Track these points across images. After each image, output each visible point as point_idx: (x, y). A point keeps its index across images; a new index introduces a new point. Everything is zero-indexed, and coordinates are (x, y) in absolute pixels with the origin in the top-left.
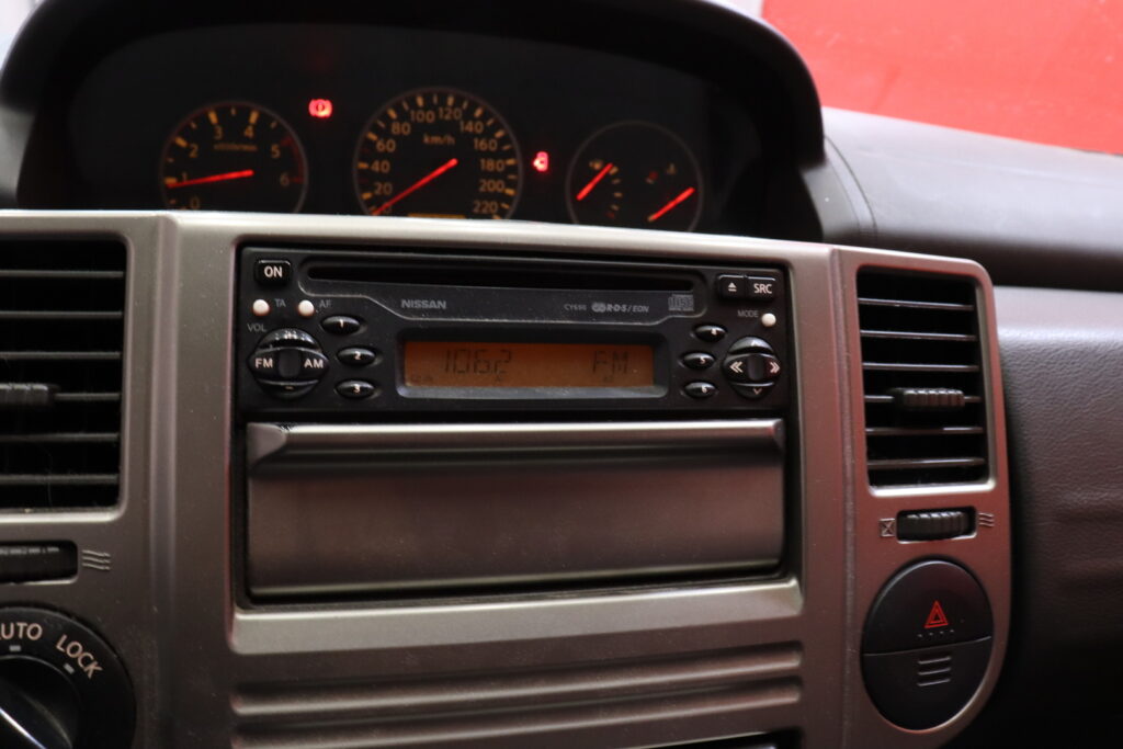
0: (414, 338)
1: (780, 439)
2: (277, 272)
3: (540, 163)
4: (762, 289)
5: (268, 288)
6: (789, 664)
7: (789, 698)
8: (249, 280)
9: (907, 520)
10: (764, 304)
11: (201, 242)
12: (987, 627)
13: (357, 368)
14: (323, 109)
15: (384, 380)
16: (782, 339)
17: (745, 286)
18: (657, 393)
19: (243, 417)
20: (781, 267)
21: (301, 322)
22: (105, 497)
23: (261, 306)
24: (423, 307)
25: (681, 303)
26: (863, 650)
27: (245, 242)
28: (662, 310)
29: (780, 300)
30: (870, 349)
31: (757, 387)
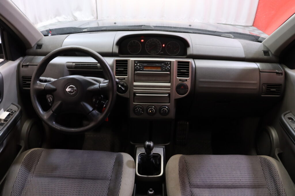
0: (145, 66)
1: (169, 74)
2: (136, 62)
3: (164, 45)
4: (169, 63)
5: (136, 63)
6: (170, 89)
7: (170, 91)
8: (135, 63)
9: (180, 80)
10: (169, 64)
11: (132, 61)
12: (188, 89)
13: (141, 68)
14: (143, 41)
15: (143, 69)
16: (170, 67)
17: (167, 63)
18: (160, 70)
19: (134, 71)
20: (170, 62)
21: (138, 65)
22: (127, 75)
23: (136, 64)
24: (145, 65)
25: (163, 64)
26: (176, 89)
27: (135, 61)
28: (161, 65)
29: (170, 64)
30: (178, 67)
31: (168, 70)
